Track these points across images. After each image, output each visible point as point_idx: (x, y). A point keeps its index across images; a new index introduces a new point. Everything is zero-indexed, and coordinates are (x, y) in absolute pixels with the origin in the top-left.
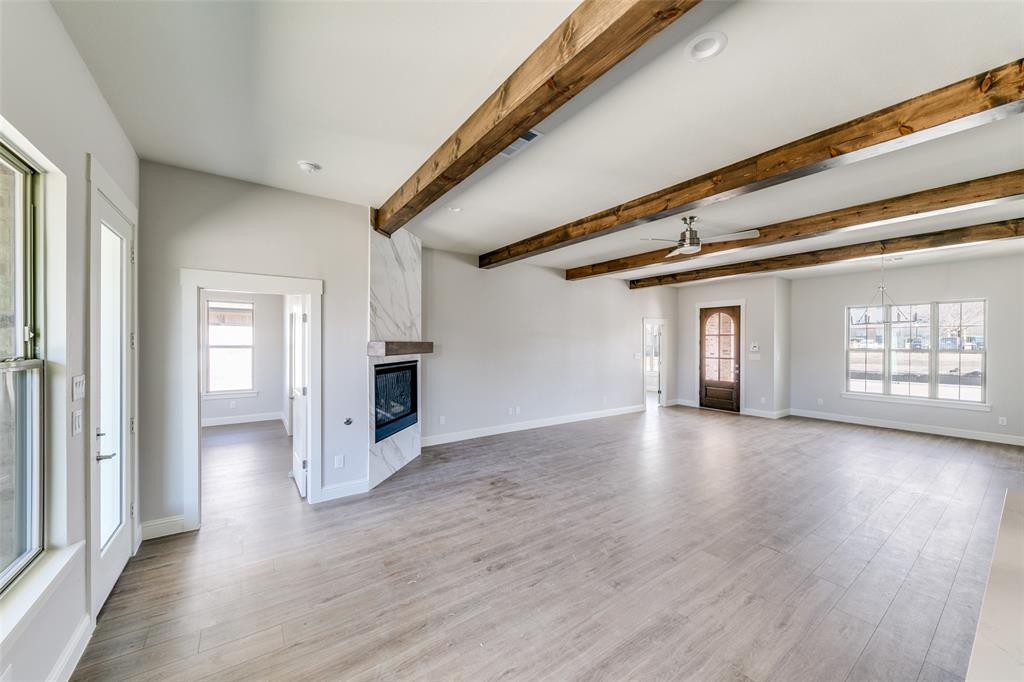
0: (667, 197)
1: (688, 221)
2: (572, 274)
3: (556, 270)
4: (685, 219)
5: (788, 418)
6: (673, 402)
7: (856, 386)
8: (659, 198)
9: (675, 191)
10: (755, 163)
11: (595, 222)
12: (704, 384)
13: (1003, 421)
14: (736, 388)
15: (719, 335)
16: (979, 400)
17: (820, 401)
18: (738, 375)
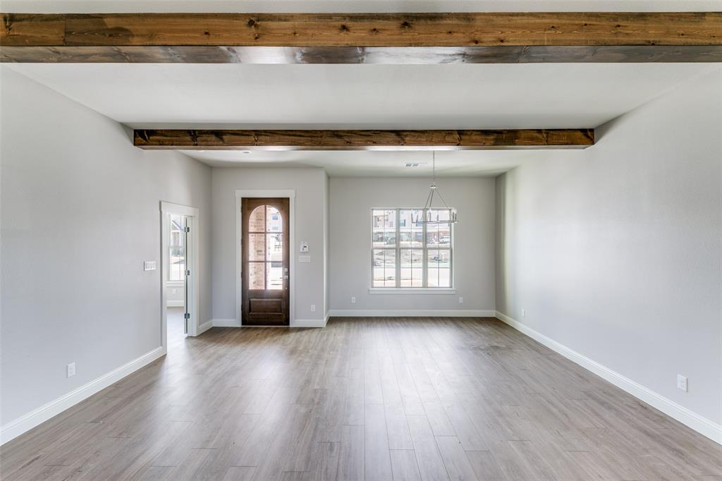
5: (332, 321)
6: (205, 327)
12: (247, 295)
13: (461, 300)
14: (285, 297)
15: (265, 233)
16: (448, 286)
17: (353, 299)
18: (288, 281)
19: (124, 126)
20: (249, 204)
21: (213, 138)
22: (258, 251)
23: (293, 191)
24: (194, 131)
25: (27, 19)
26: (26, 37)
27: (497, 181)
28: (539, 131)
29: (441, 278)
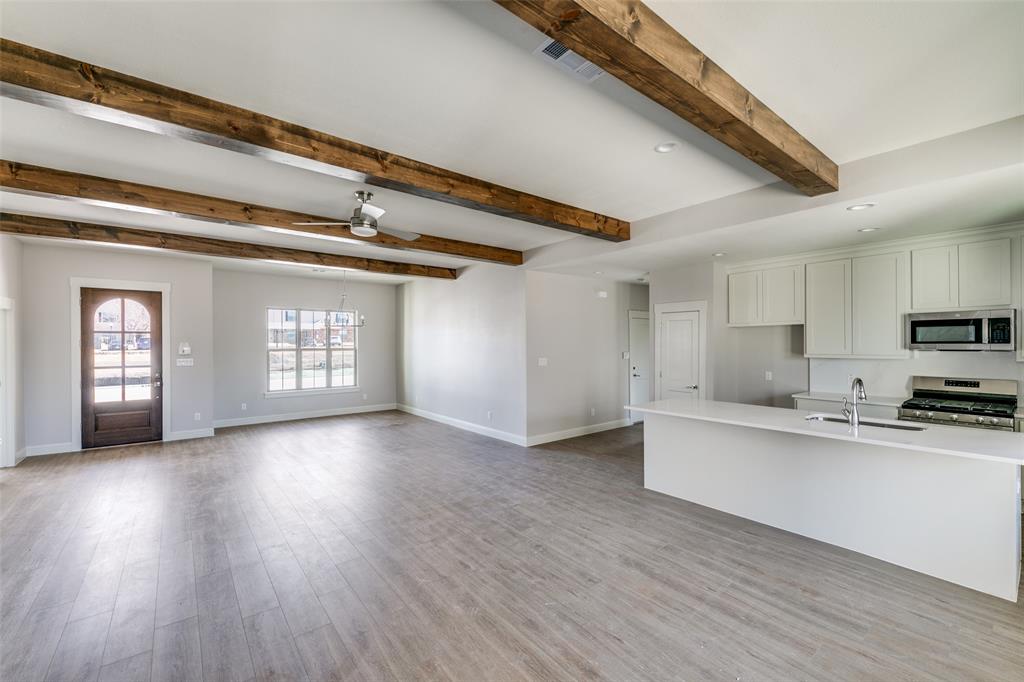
0: (451, 181)
1: (365, 196)
5: (219, 431)
9: (457, 179)
11: (336, 150)
12: (91, 410)
13: (365, 396)
14: (155, 408)
15: (124, 332)
17: (244, 406)
18: (160, 388)
20: (90, 297)
21: (104, 233)
23: (168, 285)
25: (37, 170)
26: (36, 184)
27: (399, 287)
28: (423, 266)
29: (344, 379)
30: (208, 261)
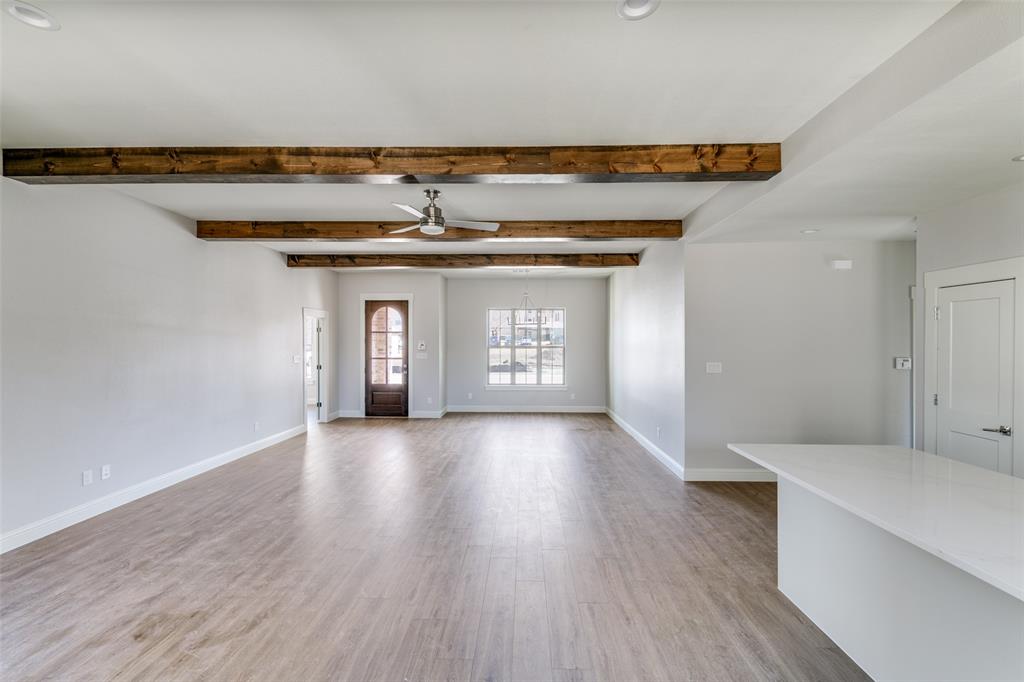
0: (452, 158)
1: (432, 195)
2: (208, 230)
3: (180, 218)
4: (428, 192)
5: (448, 415)
6: (334, 416)
7: (495, 379)
8: (440, 156)
9: (461, 154)
10: (548, 154)
11: (332, 159)
12: (370, 389)
13: (573, 396)
14: (404, 391)
15: (386, 332)
16: (562, 382)
17: (470, 395)
18: (407, 376)
19: (282, 253)
20: (371, 306)
21: (347, 260)
22: (380, 350)
23: (412, 295)
24: (333, 256)
28: (597, 255)
29: (554, 376)
30: (435, 273)
